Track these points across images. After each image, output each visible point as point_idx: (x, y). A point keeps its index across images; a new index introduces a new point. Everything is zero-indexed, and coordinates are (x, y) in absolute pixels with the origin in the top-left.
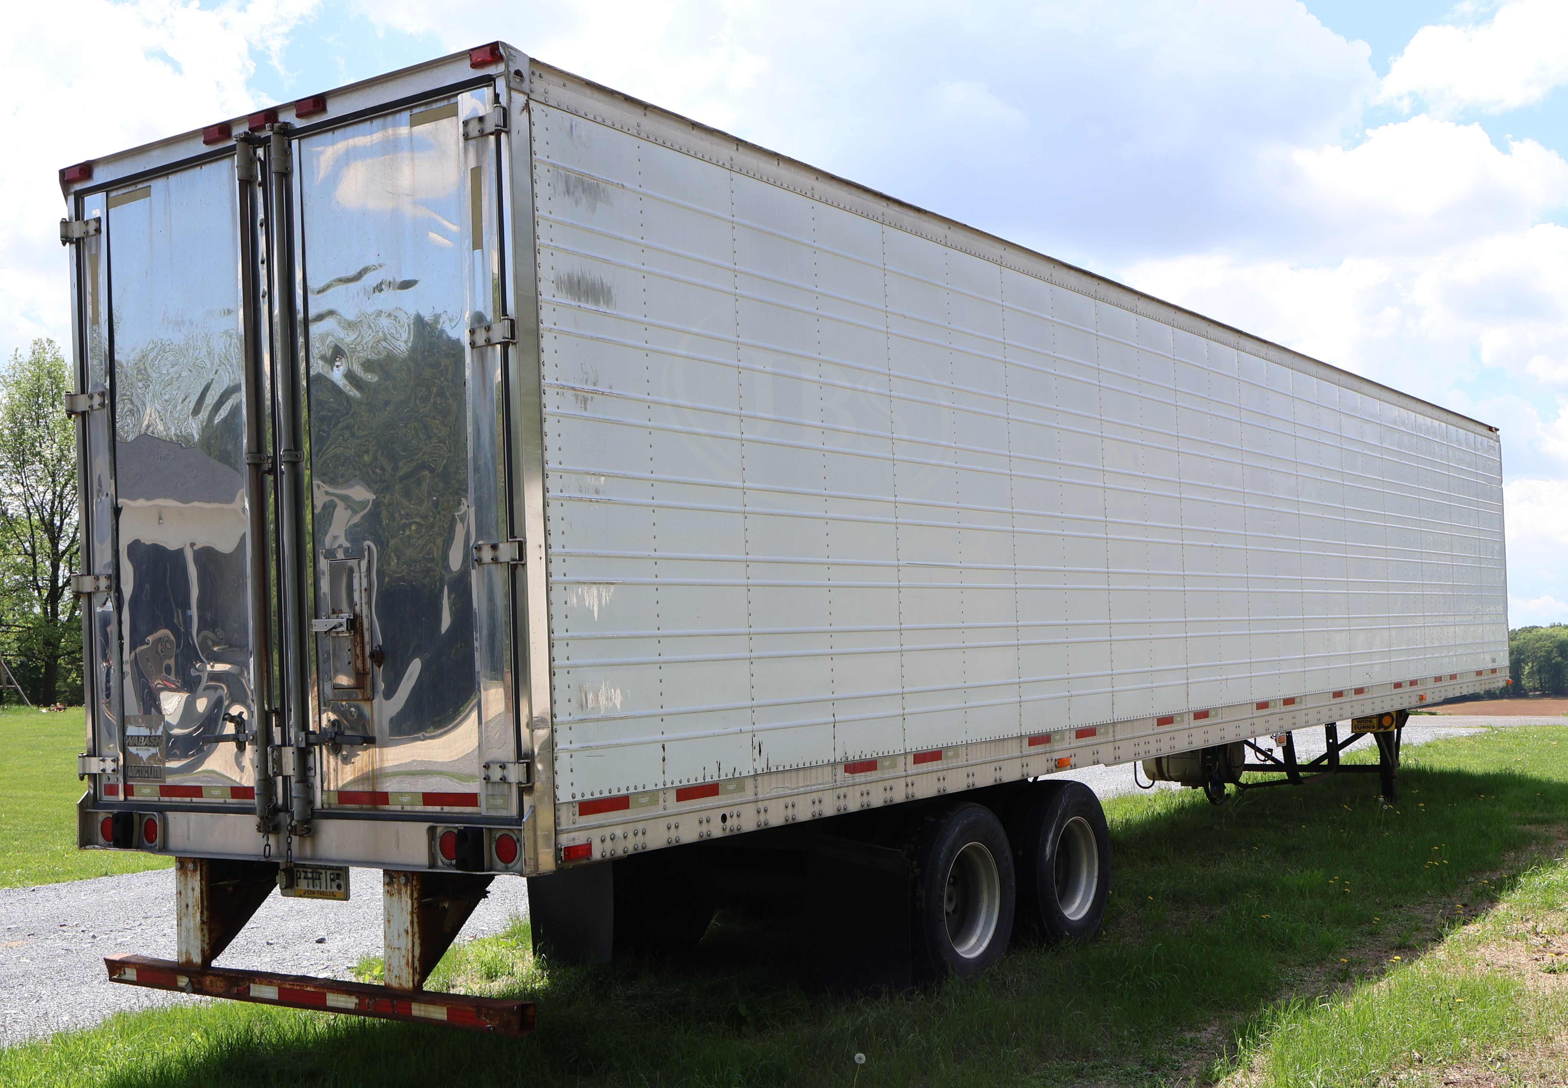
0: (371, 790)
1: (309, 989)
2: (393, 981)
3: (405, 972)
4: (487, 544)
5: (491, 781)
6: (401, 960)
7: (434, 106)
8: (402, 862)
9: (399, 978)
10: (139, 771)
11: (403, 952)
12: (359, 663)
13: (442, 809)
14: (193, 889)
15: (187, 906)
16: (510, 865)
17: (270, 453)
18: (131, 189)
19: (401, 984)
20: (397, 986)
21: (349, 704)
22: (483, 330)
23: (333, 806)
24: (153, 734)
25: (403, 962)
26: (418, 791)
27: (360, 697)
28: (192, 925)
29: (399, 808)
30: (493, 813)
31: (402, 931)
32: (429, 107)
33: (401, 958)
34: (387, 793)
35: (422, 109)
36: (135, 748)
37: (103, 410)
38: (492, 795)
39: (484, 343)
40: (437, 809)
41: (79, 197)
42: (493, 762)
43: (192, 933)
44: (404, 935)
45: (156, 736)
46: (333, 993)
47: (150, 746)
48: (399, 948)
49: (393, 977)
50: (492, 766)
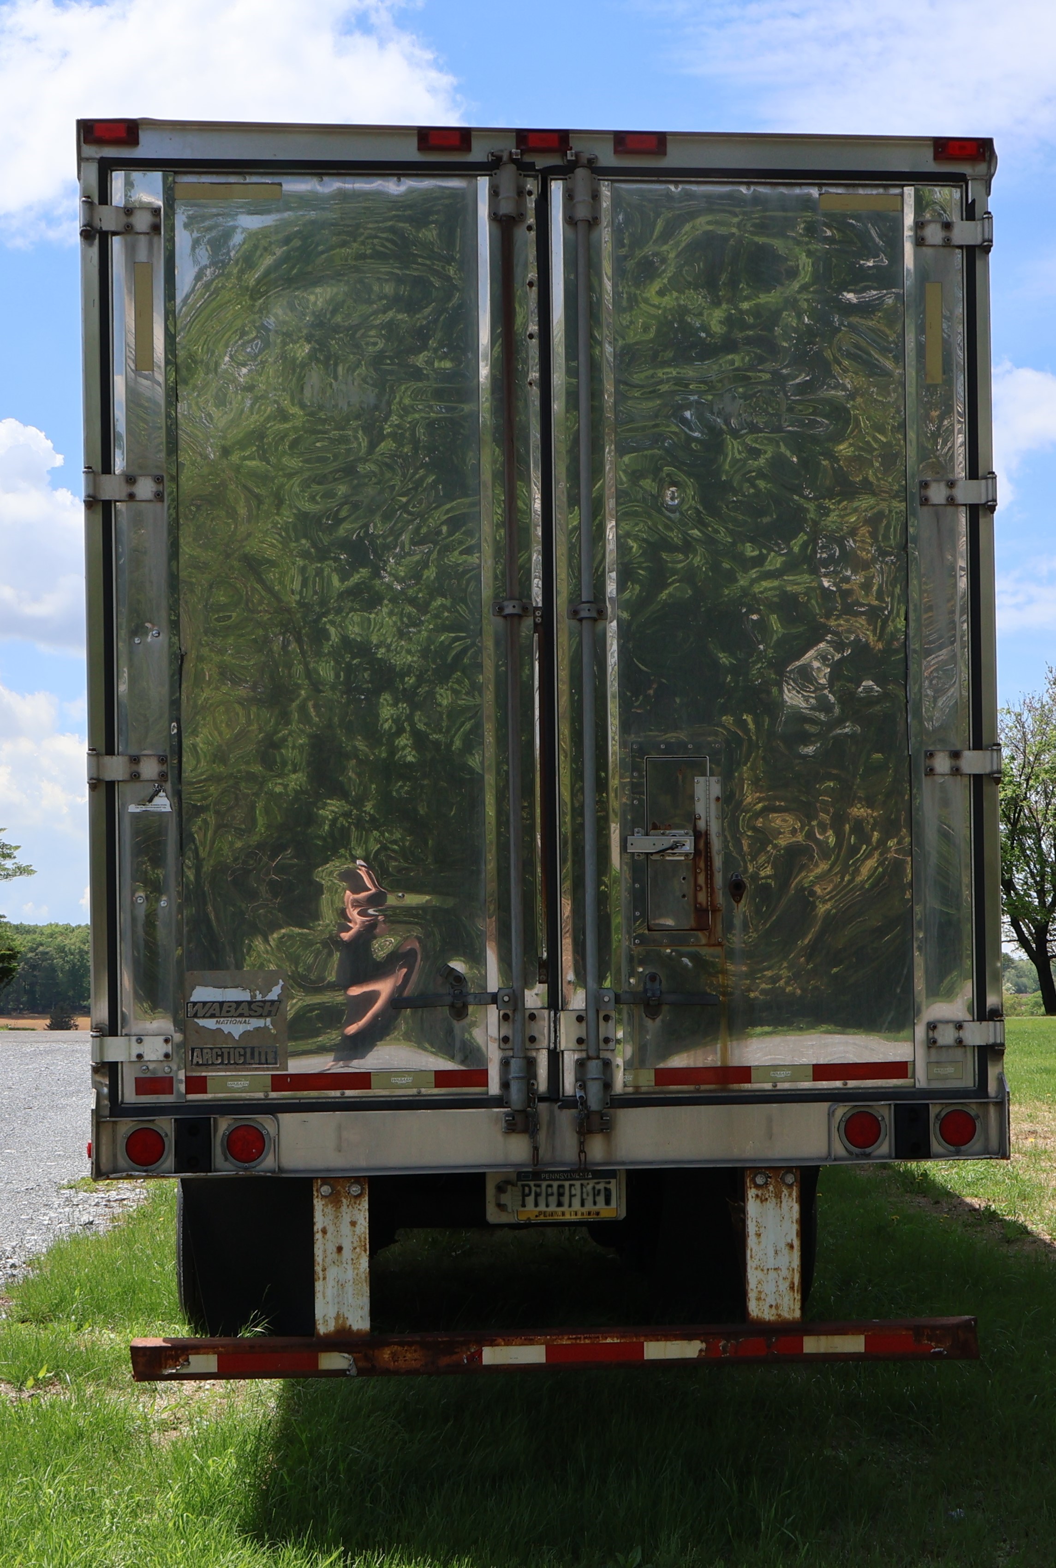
0: (719, 1064)
1: (609, 1340)
2: (766, 1312)
3: (786, 1299)
4: (943, 751)
5: (938, 1045)
6: (780, 1283)
7: (861, 191)
8: (777, 1156)
9: (777, 1307)
10: (222, 1055)
11: (784, 1272)
12: (702, 897)
13: (846, 1084)
14: (353, 1224)
15: (340, 1249)
16: (963, 1148)
17: (537, 603)
18: (232, 179)
19: (779, 1316)
20: (772, 1318)
21: (676, 951)
22: (942, 486)
23: (643, 1089)
24: (259, 997)
25: (784, 1286)
26: (804, 1061)
27: (704, 941)
28: (350, 1274)
29: (768, 1086)
30: (937, 1085)
31: (782, 1245)
32: (851, 191)
33: (781, 1281)
34: (750, 1067)
35: (840, 190)
36: (215, 1020)
37: (159, 505)
38: (937, 1062)
39: (943, 501)
40: (838, 1084)
41: (106, 167)
42: (941, 1022)
43: (349, 1289)
44: (786, 1251)
45: (264, 1002)
46: (658, 1340)
47: (250, 1016)
48: (775, 1269)
49: (766, 1307)
50: (940, 1027)
